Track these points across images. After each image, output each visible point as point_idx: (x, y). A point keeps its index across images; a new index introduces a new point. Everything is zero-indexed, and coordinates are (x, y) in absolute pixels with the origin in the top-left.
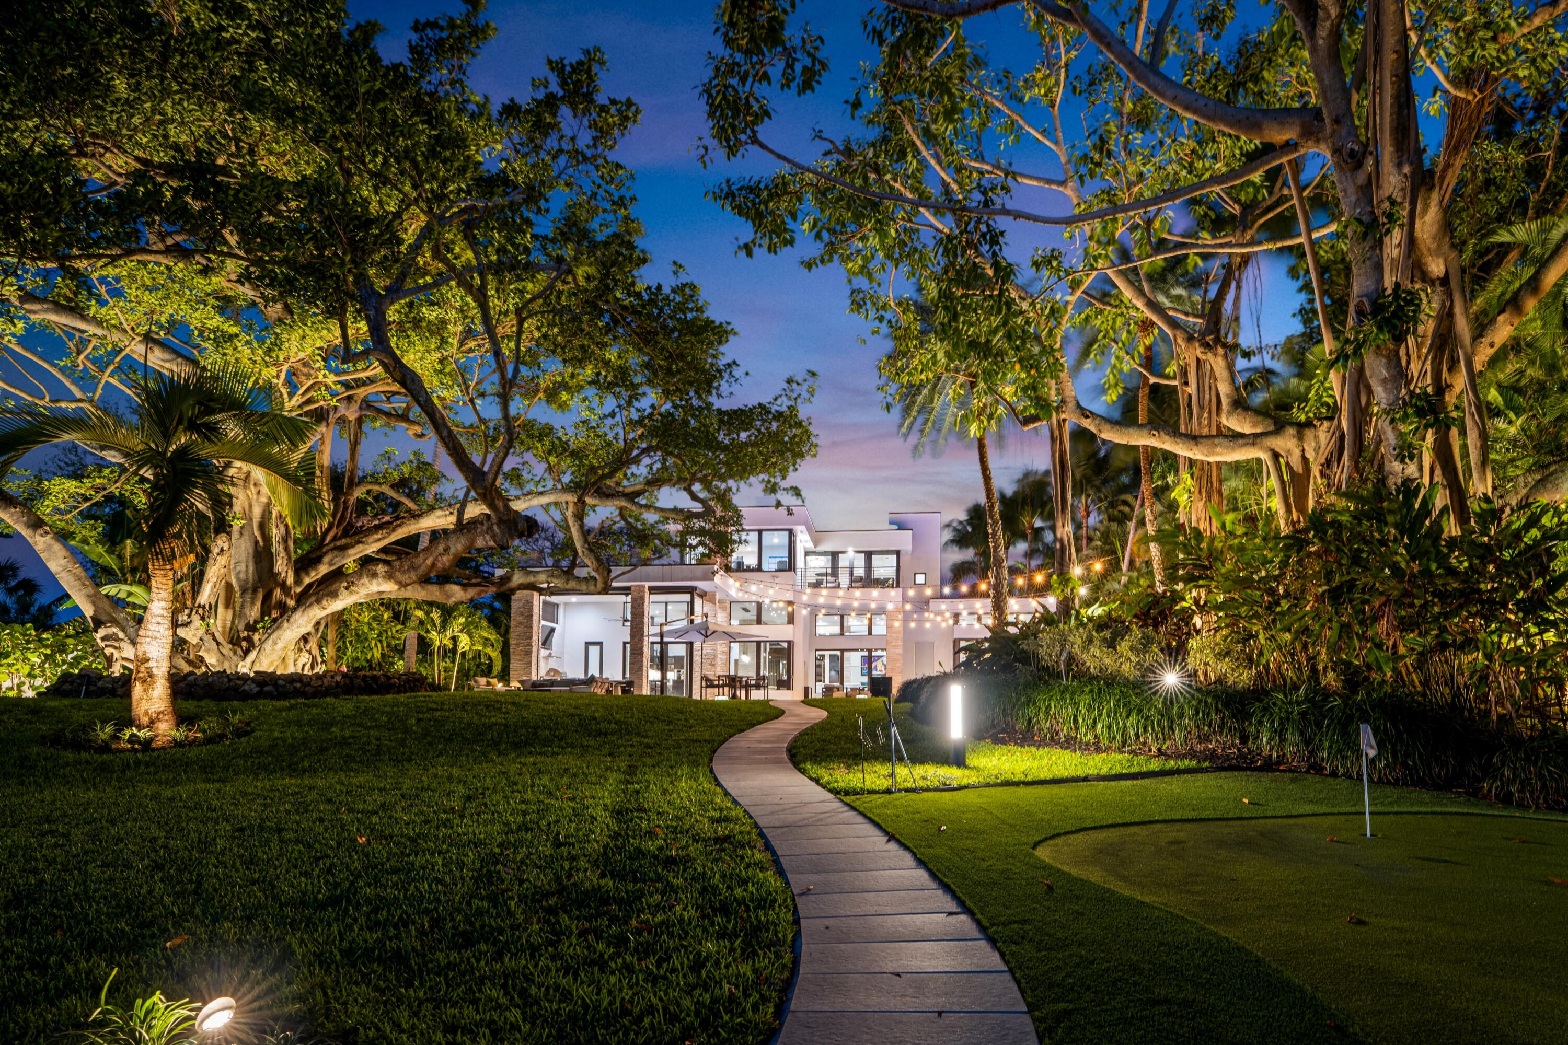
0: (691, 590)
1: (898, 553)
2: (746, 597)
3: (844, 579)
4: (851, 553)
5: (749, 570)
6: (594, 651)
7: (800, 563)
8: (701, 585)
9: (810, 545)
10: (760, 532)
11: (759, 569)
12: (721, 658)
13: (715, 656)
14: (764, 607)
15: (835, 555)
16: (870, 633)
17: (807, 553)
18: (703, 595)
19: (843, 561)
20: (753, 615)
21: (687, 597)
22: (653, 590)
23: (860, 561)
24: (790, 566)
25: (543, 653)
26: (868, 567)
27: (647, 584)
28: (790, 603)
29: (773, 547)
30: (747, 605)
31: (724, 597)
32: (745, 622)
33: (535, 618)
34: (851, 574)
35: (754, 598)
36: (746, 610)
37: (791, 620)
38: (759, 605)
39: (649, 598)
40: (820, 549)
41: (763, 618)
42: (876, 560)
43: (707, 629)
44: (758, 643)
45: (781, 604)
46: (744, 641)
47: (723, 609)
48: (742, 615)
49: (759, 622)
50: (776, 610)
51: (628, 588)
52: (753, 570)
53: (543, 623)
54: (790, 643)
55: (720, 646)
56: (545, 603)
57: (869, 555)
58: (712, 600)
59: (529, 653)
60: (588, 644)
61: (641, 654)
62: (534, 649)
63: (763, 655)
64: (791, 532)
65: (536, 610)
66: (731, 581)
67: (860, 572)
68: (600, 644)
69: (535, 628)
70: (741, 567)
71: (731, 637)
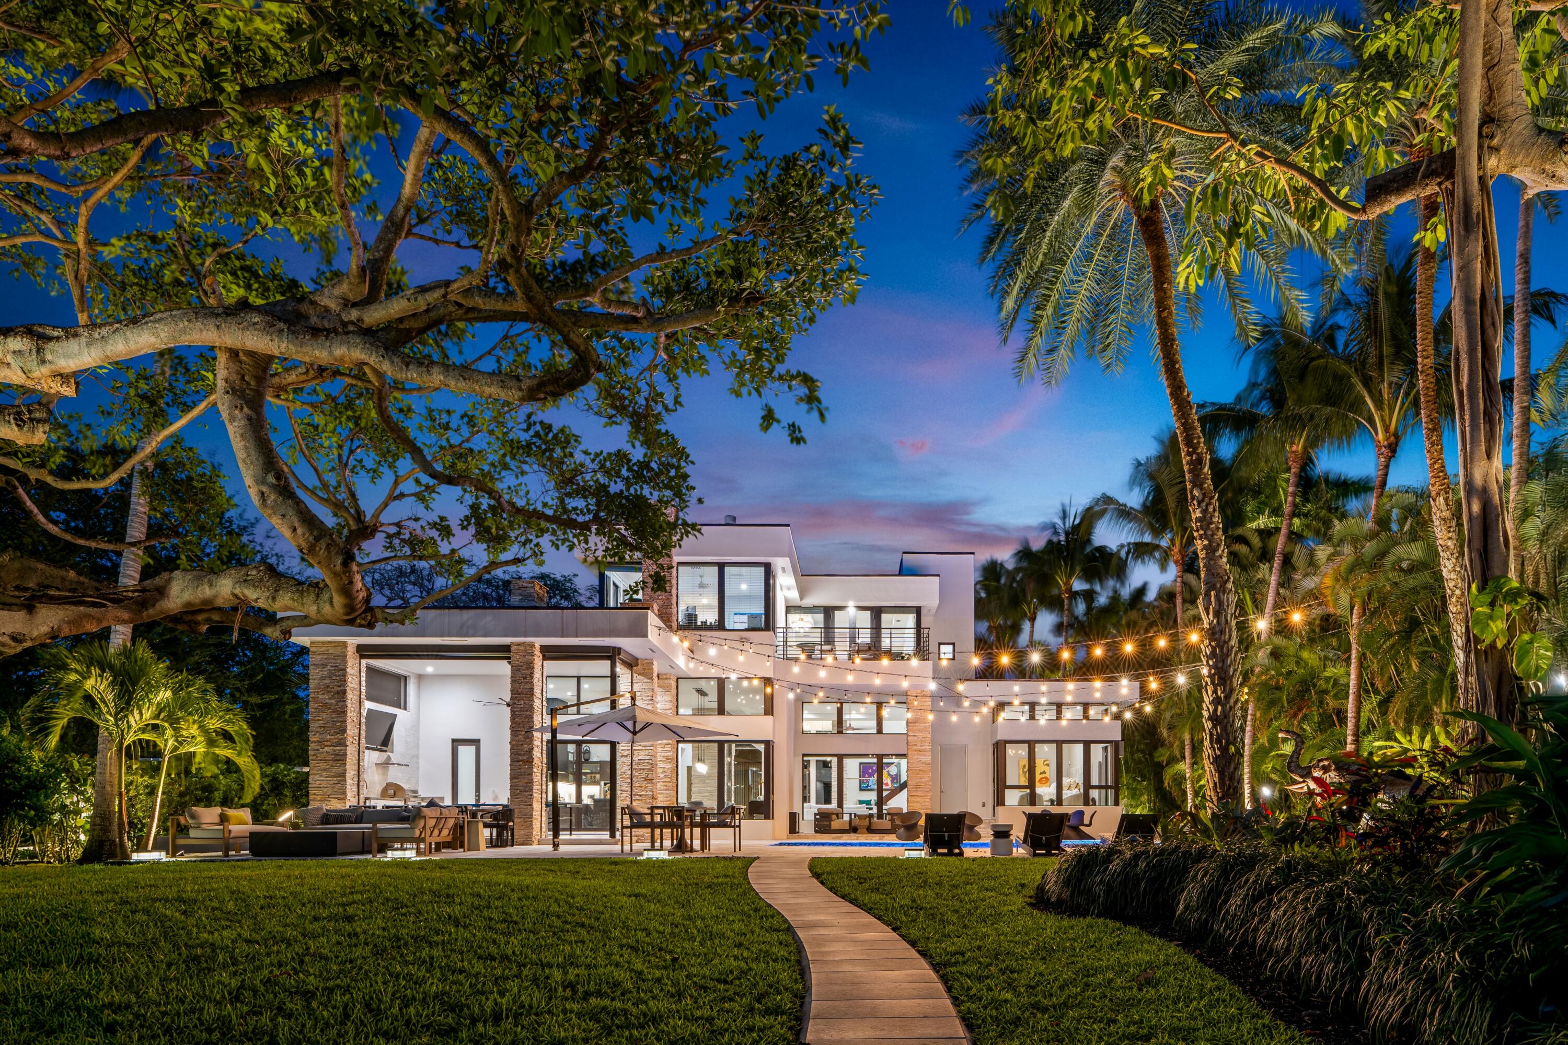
0: (611, 654)
1: (918, 611)
2: (702, 671)
3: (842, 645)
4: (851, 611)
5: (705, 627)
6: (466, 754)
7: (780, 621)
8: (627, 644)
9: (794, 595)
10: (721, 566)
11: (720, 625)
12: (663, 768)
13: (653, 766)
14: (729, 687)
15: (829, 612)
16: (880, 731)
17: (790, 609)
18: (632, 664)
19: (840, 619)
20: (711, 701)
21: (603, 667)
22: (550, 653)
23: (865, 619)
24: (767, 623)
25: (371, 757)
26: (877, 628)
27: (539, 642)
28: (768, 681)
29: (741, 598)
30: (703, 684)
31: (666, 670)
32: (700, 712)
33: (351, 697)
34: (852, 641)
35: (713, 672)
36: (701, 692)
37: (769, 710)
38: (721, 683)
39: (543, 668)
40: (809, 601)
41: (728, 707)
42: (887, 619)
43: (634, 719)
44: (721, 744)
45: (756, 682)
46: (699, 739)
47: (667, 688)
48: (696, 699)
49: (721, 711)
50: (746, 692)
51: (506, 648)
52: (710, 628)
53: (368, 705)
54: (768, 744)
55: (662, 748)
56: (370, 669)
57: (877, 613)
58: (647, 673)
59: (341, 758)
60: (456, 743)
61: (530, 761)
62: (351, 750)
63: (727, 759)
64: (768, 567)
65: (352, 683)
66: (675, 639)
67: (865, 638)
68: (476, 742)
69: (351, 715)
70: (691, 624)
71: (679, 735)
